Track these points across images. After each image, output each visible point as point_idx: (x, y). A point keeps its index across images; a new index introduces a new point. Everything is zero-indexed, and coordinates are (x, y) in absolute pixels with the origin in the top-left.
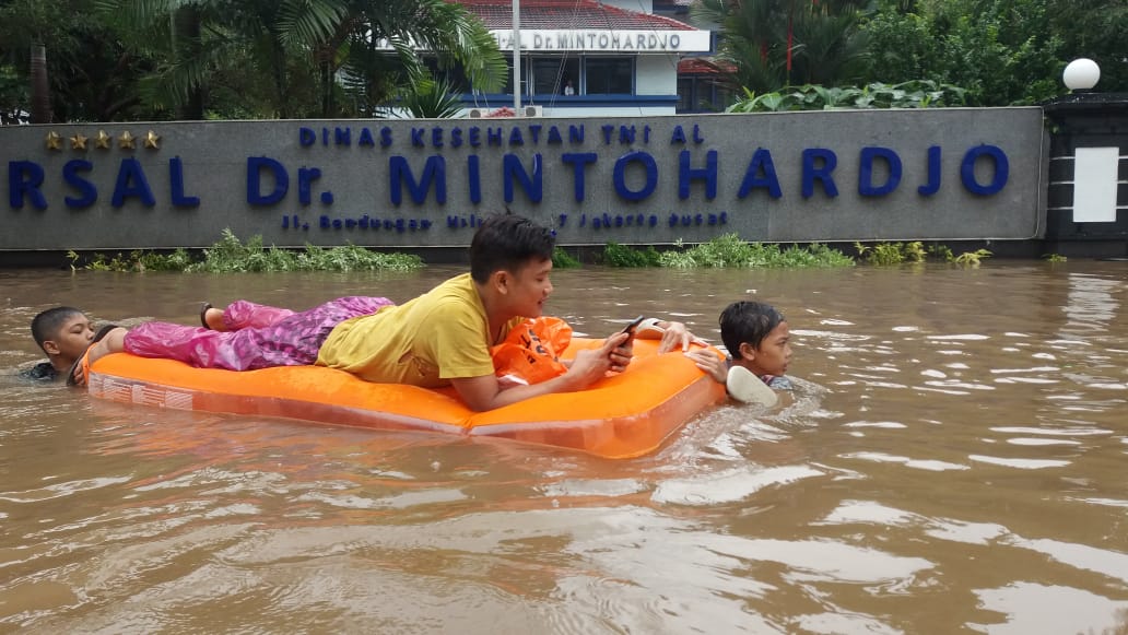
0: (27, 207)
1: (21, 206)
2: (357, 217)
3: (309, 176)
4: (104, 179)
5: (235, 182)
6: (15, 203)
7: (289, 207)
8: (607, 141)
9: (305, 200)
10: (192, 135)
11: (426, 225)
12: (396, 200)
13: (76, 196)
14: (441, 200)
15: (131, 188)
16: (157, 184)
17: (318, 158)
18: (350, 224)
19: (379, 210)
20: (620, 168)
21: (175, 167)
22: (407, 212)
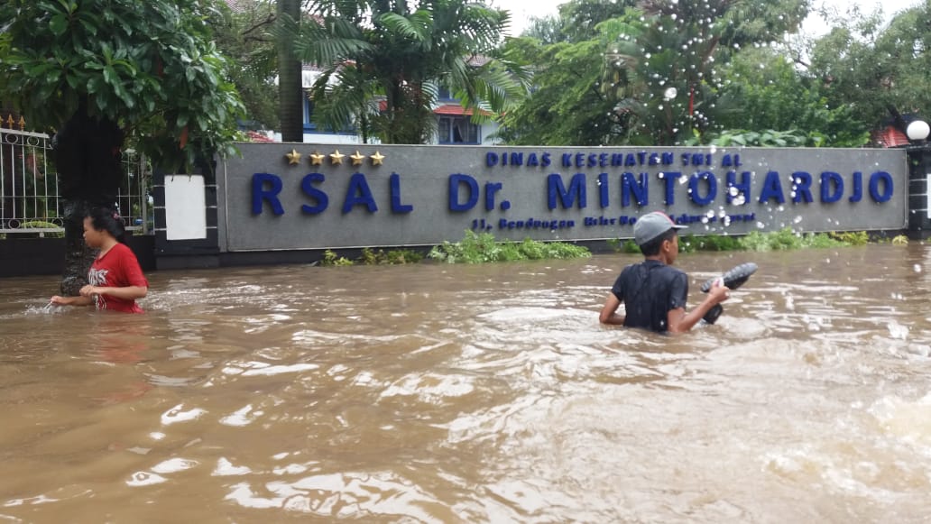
0: (265, 213)
1: (260, 212)
2: (525, 219)
3: (492, 189)
4: (334, 189)
5: (437, 193)
6: (255, 211)
7: (477, 213)
8: (685, 164)
9: (489, 206)
10: (405, 156)
11: (571, 224)
12: (551, 206)
13: (310, 204)
14: (581, 204)
15: (358, 197)
16: (378, 193)
17: (498, 175)
18: (520, 224)
19: (539, 214)
20: (692, 183)
21: (394, 182)
22: (557, 215)
